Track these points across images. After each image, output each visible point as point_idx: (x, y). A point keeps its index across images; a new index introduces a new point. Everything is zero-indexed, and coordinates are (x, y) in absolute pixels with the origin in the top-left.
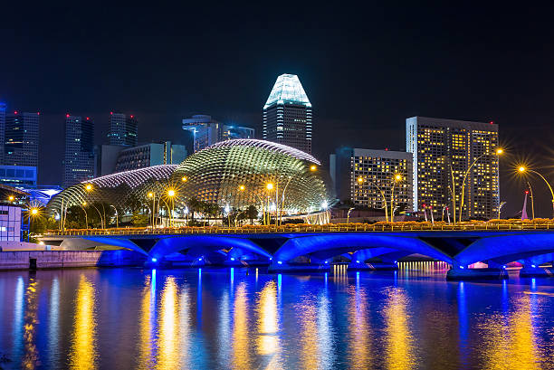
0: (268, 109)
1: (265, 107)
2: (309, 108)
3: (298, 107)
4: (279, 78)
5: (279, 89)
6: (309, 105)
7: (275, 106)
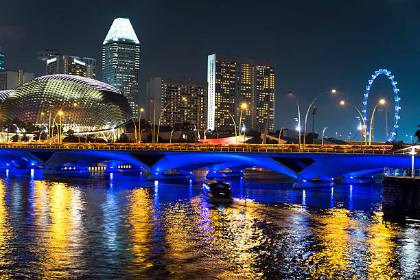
0: (106, 44)
1: (104, 43)
2: (138, 45)
3: (129, 43)
4: (116, 21)
5: (115, 30)
6: (137, 42)
7: (111, 42)
